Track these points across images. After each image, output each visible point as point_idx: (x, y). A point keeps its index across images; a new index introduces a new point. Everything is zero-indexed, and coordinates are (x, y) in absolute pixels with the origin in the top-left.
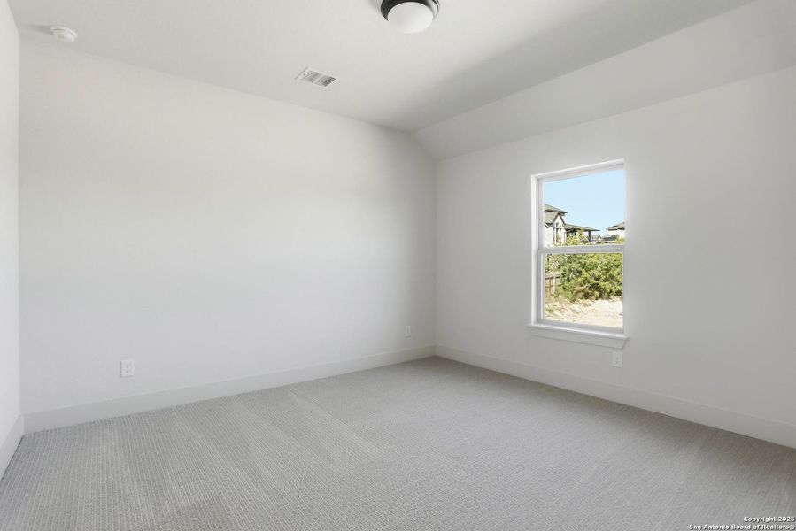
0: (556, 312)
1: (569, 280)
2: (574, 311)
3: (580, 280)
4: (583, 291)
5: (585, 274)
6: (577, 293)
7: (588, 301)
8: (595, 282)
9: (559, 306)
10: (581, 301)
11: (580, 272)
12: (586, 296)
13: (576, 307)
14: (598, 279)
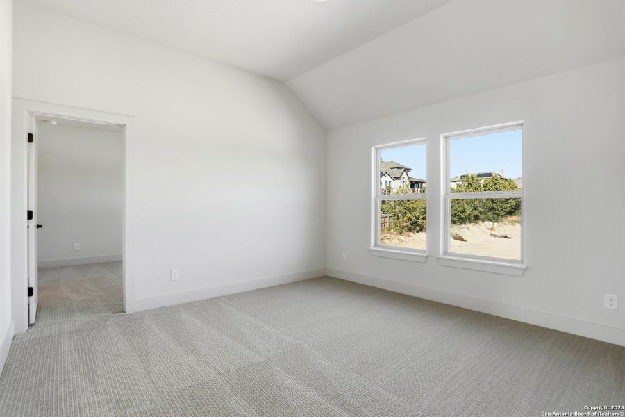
0: (385, 241)
1: (398, 218)
2: (400, 240)
3: (406, 218)
4: (407, 226)
5: (409, 215)
6: (403, 228)
7: (411, 234)
8: (416, 220)
9: (389, 237)
10: (406, 233)
11: (406, 213)
12: (410, 230)
13: (402, 237)
14: (418, 218)
